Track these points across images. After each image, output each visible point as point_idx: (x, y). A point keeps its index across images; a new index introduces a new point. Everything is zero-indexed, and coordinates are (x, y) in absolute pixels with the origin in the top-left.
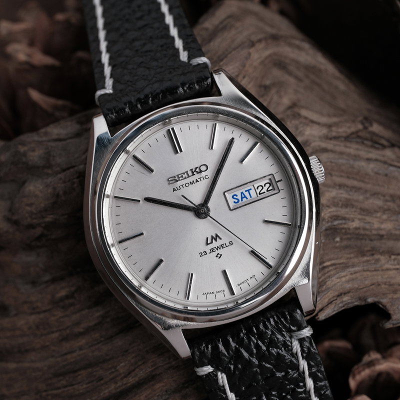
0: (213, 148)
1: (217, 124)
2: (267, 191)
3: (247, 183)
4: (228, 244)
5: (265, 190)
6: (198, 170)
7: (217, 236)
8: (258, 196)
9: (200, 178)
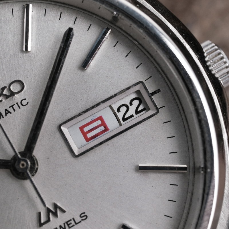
0: (29, 49)
1: (31, 5)
2: (137, 112)
3: (98, 105)
4: (78, 219)
5: (132, 111)
6: (5, 92)
7: (56, 206)
8: (121, 125)
9: (12, 106)
